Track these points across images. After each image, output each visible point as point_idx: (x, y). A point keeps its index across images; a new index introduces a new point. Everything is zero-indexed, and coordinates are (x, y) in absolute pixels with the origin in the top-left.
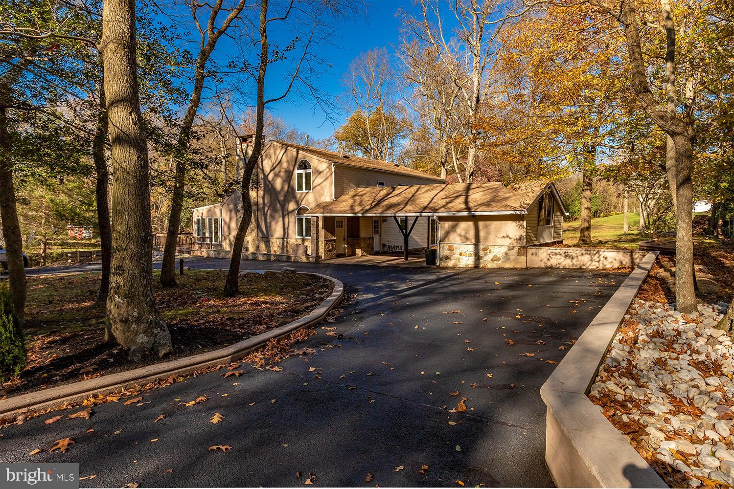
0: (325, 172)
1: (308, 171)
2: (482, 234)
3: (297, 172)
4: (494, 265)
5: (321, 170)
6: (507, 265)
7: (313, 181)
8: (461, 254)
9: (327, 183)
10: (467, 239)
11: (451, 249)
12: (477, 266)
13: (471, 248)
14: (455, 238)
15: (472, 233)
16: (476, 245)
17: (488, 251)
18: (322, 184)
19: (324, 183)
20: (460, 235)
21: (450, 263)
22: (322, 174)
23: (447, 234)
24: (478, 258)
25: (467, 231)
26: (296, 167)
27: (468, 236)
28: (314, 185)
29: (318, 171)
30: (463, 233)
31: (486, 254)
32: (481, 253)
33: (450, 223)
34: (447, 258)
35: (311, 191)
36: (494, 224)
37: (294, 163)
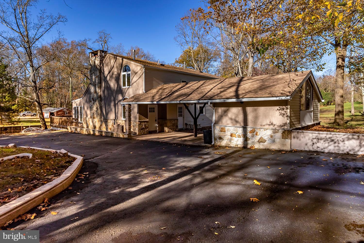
0: (139, 72)
1: (129, 73)
2: (250, 117)
3: (123, 73)
4: (261, 146)
5: (136, 71)
6: (274, 147)
7: (132, 80)
8: (231, 135)
9: (140, 80)
10: (237, 122)
11: (222, 130)
12: (245, 147)
13: (240, 131)
14: (226, 121)
15: (241, 118)
16: (245, 128)
17: (255, 133)
19: (138, 80)
20: (231, 119)
21: (224, 143)
22: (137, 74)
23: (220, 118)
24: (246, 139)
25: (237, 115)
26: (122, 71)
27: (237, 119)
28: (133, 82)
29: (134, 72)
30: (233, 117)
31: (253, 136)
32: (249, 135)
33: (223, 108)
34: (220, 138)
35: (131, 87)
36: (262, 109)
37: (120, 68)
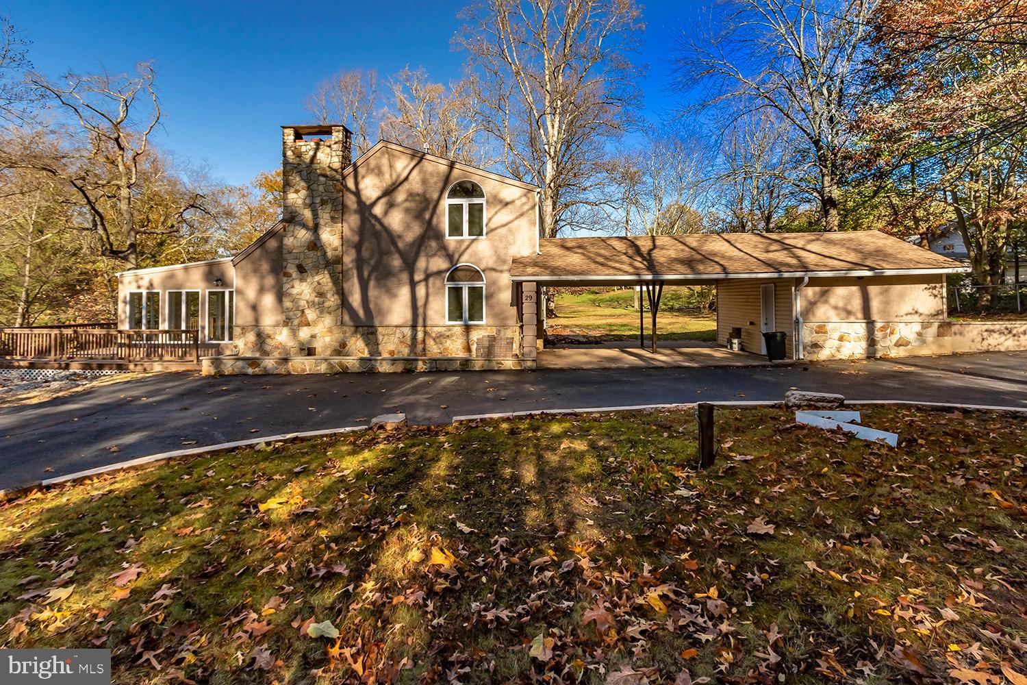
0: (518, 203)
1: (476, 201)
2: (875, 304)
3: (447, 202)
4: (900, 353)
5: (508, 199)
6: (925, 352)
7: (490, 220)
8: (841, 339)
9: (523, 222)
10: (849, 313)
11: (821, 330)
12: (871, 355)
13: (860, 329)
14: (823, 312)
15: (856, 304)
16: (870, 324)
17: (888, 331)
18: (511, 225)
19: (516, 222)
20: (836, 308)
21: (823, 355)
22: (510, 206)
23: (811, 306)
24: (872, 342)
25: (848, 299)
26: (446, 194)
27: (849, 307)
28: (493, 225)
29: (501, 201)
30: (841, 304)
31: (885, 337)
32: (878, 335)
33: (817, 289)
34: (816, 346)
35: (484, 237)
36: (897, 288)
37: (440, 185)
